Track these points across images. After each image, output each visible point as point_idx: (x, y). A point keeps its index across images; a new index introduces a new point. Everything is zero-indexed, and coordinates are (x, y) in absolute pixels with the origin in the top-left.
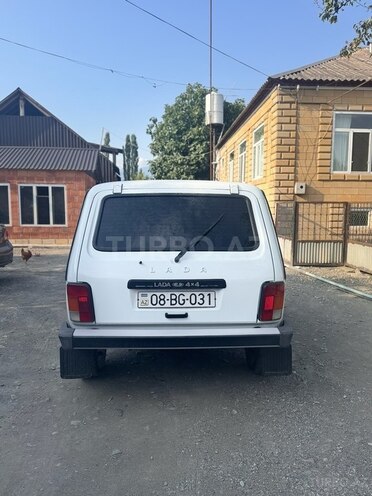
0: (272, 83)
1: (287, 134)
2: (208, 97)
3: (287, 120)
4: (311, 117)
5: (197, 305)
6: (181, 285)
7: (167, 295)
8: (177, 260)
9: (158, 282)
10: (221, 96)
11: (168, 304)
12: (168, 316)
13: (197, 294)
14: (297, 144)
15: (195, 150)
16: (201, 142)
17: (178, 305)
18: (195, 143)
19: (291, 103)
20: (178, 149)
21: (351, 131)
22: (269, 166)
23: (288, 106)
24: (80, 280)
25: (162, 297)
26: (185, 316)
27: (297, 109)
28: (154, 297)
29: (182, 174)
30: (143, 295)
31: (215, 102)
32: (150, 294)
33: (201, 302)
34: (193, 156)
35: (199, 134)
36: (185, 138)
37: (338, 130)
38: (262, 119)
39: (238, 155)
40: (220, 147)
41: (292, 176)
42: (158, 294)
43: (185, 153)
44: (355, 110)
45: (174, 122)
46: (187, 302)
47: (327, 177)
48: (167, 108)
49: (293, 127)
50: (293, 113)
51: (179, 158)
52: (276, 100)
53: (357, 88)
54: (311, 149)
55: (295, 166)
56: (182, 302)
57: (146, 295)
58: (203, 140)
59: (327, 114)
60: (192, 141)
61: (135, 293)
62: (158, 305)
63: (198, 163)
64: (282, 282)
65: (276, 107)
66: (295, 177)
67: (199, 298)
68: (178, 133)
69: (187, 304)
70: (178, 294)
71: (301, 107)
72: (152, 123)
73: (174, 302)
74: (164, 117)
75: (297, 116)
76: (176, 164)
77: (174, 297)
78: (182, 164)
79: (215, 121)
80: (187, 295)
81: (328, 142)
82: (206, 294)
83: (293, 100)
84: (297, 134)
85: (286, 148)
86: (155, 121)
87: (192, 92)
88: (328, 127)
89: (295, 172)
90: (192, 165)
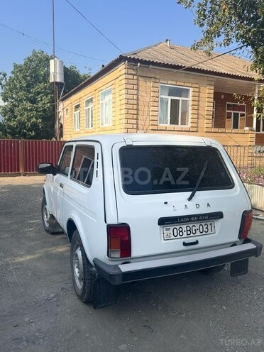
0: (121, 59)
1: (131, 97)
2: (52, 62)
3: (131, 87)
4: (146, 87)
5: (204, 233)
6: (196, 218)
7: (184, 227)
8: (190, 199)
9: (180, 218)
10: (61, 62)
11: (185, 235)
12: (185, 244)
13: (203, 224)
14: (138, 104)
15: (41, 100)
16: (47, 95)
17: (192, 235)
18: (41, 95)
19: (134, 75)
20: (27, 99)
21: (170, 98)
22: (117, 118)
23: (131, 77)
24: (120, 221)
25: (181, 230)
26: (197, 242)
27: (137, 80)
28: (175, 230)
29: (32, 117)
30: (166, 230)
31: (58, 66)
32: (172, 228)
34: (40, 105)
35: (45, 88)
36: (33, 90)
37: (162, 96)
38: (110, 84)
39: (83, 108)
40: (63, 100)
41: (135, 126)
42: (178, 227)
43: (33, 101)
44: (172, 84)
45: (23, 77)
46: (198, 231)
47: (155, 128)
48: (16, 66)
49: (135, 92)
50: (135, 82)
51: (29, 105)
52: (124, 71)
53: (180, 70)
54: (146, 108)
55: (137, 119)
56: (194, 232)
57: (169, 229)
58: (48, 94)
59: (156, 85)
60: (39, 93)
62: (179, 236)
63: (44, 111)
64: (251, 211)
65: (124, 76)
66: (137, 127)
67: (205, 227)
68: (27, 86)
69: (198, 233)
70: (191, 226)
71: (140, 79)
72: (2, 76)
73: (189, 233)
74: (13, 73)
75: (137, 85)
76: (26, 110)
77: (188, 229)
78: (31, 110)
79: (58, 80)
80: (197, 226)
81: (156, 104)
82: (209, 224)
83: (135, 73)
84: (138, 97)
85: (131, 107)
86: (5, 75)
87: (37, 56)
88: (156, 94)
89: (137, 124)
90: (39, 112)
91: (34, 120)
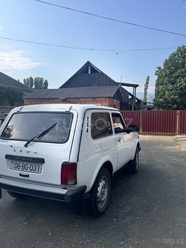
5: (33, 171)
6: (24, 159)
7: (21, 164)
8: (25, 146)
11: (21, 169)
12: (20, 175)
13: (33, 165)
15: (180, 82)
16: (183, 77)
17: (24, 170)
18: (180, 78)
20: (170, 82)
25: (19, 165)
26: (28, 176)
29: (171, 95)
30: (12, 163)
32: (15, 163)
33: (35, 170)
34: (178, 85)
35: (182, 73)
36: (174, 75)
42: (18, 163)
45: (168, 68)
46: (29, 169)
51: (170, 87)
56: (26, 168)
60: (178, 77)
61: (10, 161)
62: (17, 169)
63: (181, 89)
64: (76, 164)
67: (34, 167)
68: (170, 73)
69: (29, 170)
70: (25, 164)
72: (158, 69)
73: (23, 168)
76: (169, 90)
77: (23, 165)
78: (172, 90)
80: (29, 165)
82: (37, 165)
86: (160, 68)
90: (178, 90)
91: (173, 96)
